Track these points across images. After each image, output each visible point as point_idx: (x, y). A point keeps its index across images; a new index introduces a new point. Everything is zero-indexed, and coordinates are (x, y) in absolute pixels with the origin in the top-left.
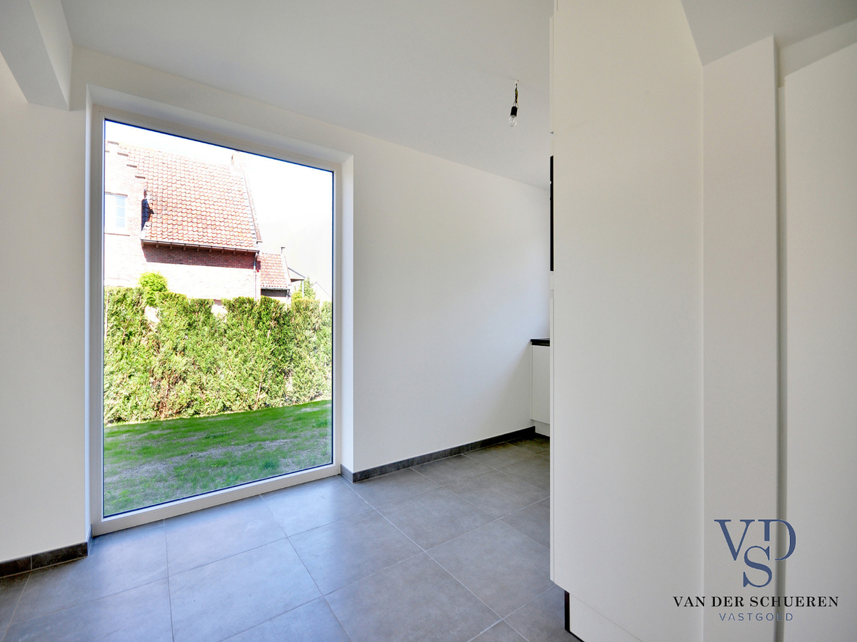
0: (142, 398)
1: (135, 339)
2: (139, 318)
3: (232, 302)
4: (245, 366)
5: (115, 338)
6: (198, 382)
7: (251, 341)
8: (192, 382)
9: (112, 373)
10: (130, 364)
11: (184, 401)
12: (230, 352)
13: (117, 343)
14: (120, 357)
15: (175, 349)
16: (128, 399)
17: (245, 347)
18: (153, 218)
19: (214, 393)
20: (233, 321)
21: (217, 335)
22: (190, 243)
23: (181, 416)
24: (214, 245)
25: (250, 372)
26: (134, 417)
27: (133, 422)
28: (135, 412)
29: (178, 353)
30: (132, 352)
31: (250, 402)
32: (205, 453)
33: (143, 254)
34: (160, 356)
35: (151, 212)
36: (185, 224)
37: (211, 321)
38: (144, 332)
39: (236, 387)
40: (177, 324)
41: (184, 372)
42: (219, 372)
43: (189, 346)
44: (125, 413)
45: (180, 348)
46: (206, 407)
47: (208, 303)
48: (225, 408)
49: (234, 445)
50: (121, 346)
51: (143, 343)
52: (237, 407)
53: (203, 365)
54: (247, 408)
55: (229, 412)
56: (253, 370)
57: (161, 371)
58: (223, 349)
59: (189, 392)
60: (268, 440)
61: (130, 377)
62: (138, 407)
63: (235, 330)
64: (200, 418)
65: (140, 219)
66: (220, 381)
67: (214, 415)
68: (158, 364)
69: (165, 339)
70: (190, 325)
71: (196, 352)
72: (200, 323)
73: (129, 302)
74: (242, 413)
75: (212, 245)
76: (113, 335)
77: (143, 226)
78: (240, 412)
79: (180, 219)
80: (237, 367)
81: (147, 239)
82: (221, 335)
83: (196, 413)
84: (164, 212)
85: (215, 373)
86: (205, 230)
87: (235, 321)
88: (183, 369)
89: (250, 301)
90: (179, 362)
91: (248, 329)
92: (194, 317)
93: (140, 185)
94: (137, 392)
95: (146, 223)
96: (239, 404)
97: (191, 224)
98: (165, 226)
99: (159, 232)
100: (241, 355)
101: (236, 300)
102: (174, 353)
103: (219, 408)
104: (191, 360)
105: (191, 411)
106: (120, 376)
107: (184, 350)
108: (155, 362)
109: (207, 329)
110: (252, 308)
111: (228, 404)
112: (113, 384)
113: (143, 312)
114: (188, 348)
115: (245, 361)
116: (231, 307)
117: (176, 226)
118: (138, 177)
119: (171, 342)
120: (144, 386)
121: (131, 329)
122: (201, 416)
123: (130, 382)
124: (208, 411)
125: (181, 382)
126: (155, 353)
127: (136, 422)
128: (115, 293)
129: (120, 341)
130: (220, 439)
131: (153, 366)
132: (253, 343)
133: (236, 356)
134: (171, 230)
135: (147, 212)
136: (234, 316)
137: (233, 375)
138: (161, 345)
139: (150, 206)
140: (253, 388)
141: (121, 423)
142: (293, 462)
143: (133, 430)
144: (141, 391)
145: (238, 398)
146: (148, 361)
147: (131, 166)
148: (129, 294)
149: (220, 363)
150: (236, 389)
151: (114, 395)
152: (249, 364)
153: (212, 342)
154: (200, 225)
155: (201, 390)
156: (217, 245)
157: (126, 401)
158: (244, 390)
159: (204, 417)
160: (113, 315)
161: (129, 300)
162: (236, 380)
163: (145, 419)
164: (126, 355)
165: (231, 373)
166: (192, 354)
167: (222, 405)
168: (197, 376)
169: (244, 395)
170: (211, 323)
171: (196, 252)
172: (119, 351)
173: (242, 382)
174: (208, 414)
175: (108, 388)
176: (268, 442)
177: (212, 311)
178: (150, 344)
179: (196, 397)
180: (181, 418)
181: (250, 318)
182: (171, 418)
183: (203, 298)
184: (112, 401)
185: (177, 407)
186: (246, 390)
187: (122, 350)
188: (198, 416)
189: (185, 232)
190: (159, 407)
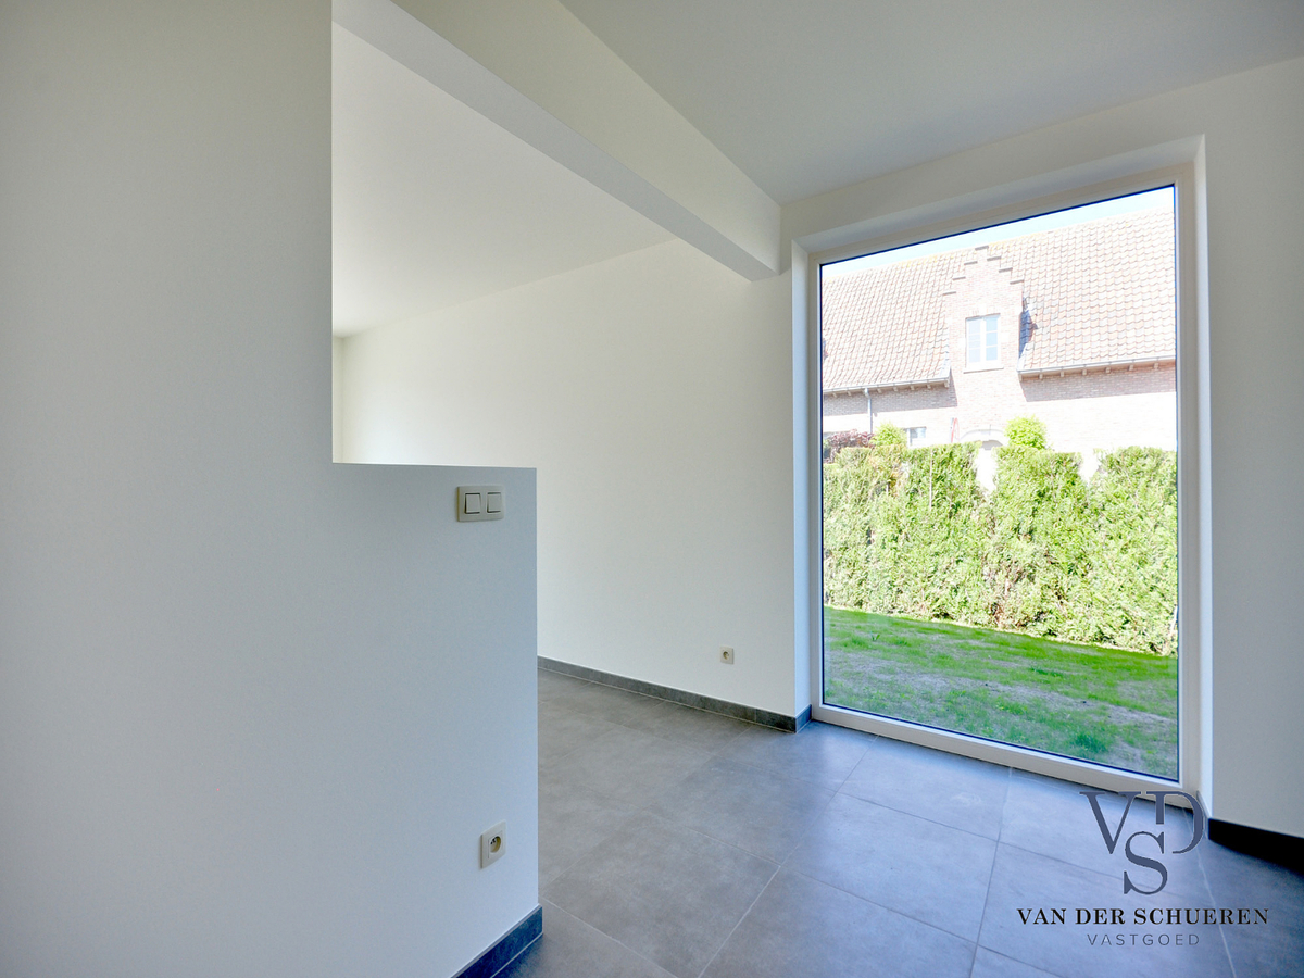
0: (972, 594)
1: (963, 512)
2: (969, 483)
3: (1116, 457)
4: (1142, 570)
5: (941, 509)
6: (1052, 584)
7: (1156, 526)
8: (1044, 583)
9: (937, 554)
10: (958, 544)
11: (1031, 609)
12: (1112, 543)
13: (943, 516)
14: (946, 534)
15: (1017, 530)
16: (956, 591)
17: (1143, 536)
18: (1037, 336)
19: (1081, 607)
20: (1118, 489)
21: (1087, 511)
22: (1094, 361)
23: (1026, 632)
24: (1139, 356)
25: (1153, 582)
26: (964, 617)
27: (961, 623)
28: (965, 610)
29: (1022, 537)
30: (960, 529)
31: (1151, 637)
32: (1007, 688)
33: (1022, 391)
34: (996, 538)
35: (1034, 327)
36: (1086, 332)
37: (1077, 489)
38: (975, 502)
39: (1123, 605)
40: (1021, 493)
41: (1030, 566)
42: (1090, 575)
43: (1040, 528)
44: (953, 609)
45: (1024, 529)
46: (1067, 627)
47: (1071, 460)
48: (1102, 637)
49: (1061, 693)
50: (948, 521)
51: (974, 518)
52: (1125, 641)
53: (1062, 559)
54: (1147, 647)
55: (1107, 645)
56: (1158, 580)
57: (996, 560)
58: (1100, 536)
59: (1039, 597)
60: (1125, 705)
61: (957, 562)
62: (968, 605)
63: (1122, 505)
64: (1056, 642)
65: (1017, 342)
66: (1093, 590)
67: (1081, 643)
68: (992, 549)
69: (1002, 514)
70: (1041, 495)
71: (1051, 537)
72: (1058, 492)
73: (956, 463)
74: (1134, 654)
75: (1135, 356)
76: (939, 506)
77: (1021, 351)
78: (1131, 650)
79: (1079, 326)
80: (1124, 571)
81: (1026, 368)
82: (1096, 512)
83: (1050, 633)
84: (1053, 323)
85: (1083, 575)
86: (1123, 335)
87: (1121, 488)
88: (1029, 561)
89: (1153, 454)
90: (1023, 551)
91: (1149, 504)
92: (1048, 481)
93: (1016, 294)
94: (967, 583)
95: (1028, 346)
96: (1130, 636)
97: (1097, 330)
98: (1054, 343)
99: (1045, 355)
100: (1134, 550)
101: (1124, 453)
102: (1015, 536)
103: (1091, 633)
104: (1043, 550)
105: (1042, 627)
106: (947, 560)
107: (1031, 532)
108: (989, 546)
109: (1070, 501)
110: (1158, 465)
111: (1108, 632)
112: (939, 568)
113: (975, 475)
114: (1039, 530)
115: (1142, 563)
116: (1114, 464)
117: (1072, 340)
118: (1014, 283)
119: (1012, 519)
120: (975, 577)
121: (958, 499)
122: (1059, 639)
123: (959, 570)
124: (1072, 634)
125: (1025, 580)
126: (989, 534)
127: (965, 624)
128: (939, 452)
129: (947, 513)
130: (1046, 678)
131: (986, 552)
132: (1160, 530)
133: (1124, 550)
134: (1063, 347)
135: (1027, 328)
136: (1120, 481)
137: (1118, 584)
138: (997, 522)
139: (1033, 319)
140: (1159, 612)
141: (947, 621)
142: (1142, 758)
143: (953, 632)
144: (971, 584)
145: (1127, 626)
146: (980, 544)
147: (1004, 270)
148: (956, 452)
149: (1092, 559)
150: (1124, 610)
151: (940, 584)
152: (1150, 569)
153: (1078, 523)
154: (1114, 328)
155: (1059, 598)
156: (1144, 355)
157: (953, 593)
158: (1139, 613)
159: (1062, 644)
160: (938, 480)
161: (956, 460)
162: (1124, 594)
163: (976, 623)
164: (952, 532)
165: (1113, 579)
166: (1045, 540)
167: (1097, 630)
168: (1051, 575)
169: (1140, 622)
170: (1077, 492)
171: (1106, 374)
172: (945, 526)
173: (1135, 598)
174: (1073, 638)
175: (934, 572)
176: (1124, 709)
177: (1080, 473)
178: (983, 520)
179: (1050, 607)
180: (1024, 635)
181: (1152, 484)
182: (1010, 631)
183: (1066, 451)
184: (938, 590)
185: (1019, 617)
186: (1144, 614)
187: (948, 525)
188: (1052, 638)
189: (1086, 346)
190: (995, 609)
